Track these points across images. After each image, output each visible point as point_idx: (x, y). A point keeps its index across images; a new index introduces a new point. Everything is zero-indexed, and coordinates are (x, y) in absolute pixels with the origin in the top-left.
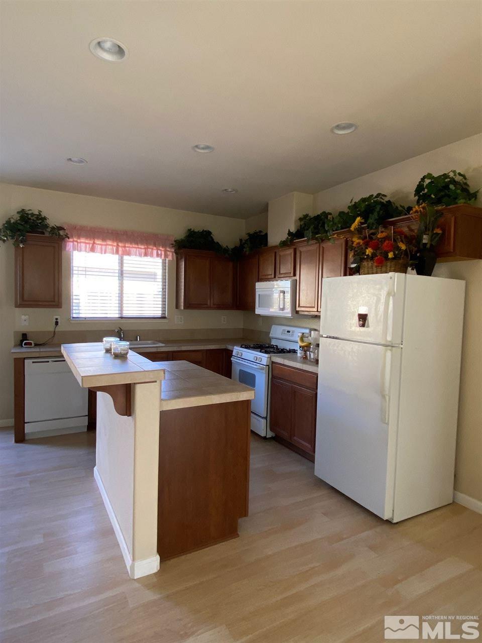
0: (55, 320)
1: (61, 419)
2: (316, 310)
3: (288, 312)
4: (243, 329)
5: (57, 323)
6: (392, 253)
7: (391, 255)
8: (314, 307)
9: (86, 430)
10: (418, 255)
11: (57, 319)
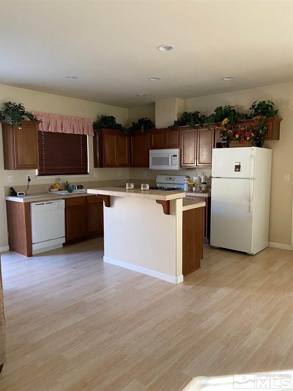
0: (27, 178)
1: (51, 240)
2: (196, 165)
3: (177, 167)
4: (129, 179)
5: (29, 180)
6: (248, 137)
7: (248, 138)
8: (194, 164)
9: (62, 246)
10: (257, 138)
11: (29, 177)
